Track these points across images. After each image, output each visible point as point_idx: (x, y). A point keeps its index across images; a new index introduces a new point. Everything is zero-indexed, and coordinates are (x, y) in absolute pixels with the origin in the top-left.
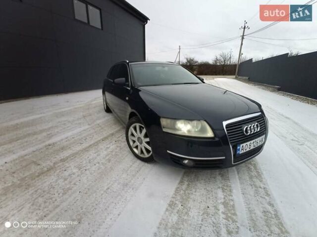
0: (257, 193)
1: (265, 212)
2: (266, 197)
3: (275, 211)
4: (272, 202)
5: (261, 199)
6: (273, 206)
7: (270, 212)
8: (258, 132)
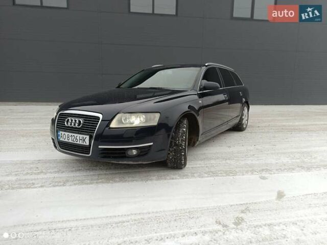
8: (79, 129)
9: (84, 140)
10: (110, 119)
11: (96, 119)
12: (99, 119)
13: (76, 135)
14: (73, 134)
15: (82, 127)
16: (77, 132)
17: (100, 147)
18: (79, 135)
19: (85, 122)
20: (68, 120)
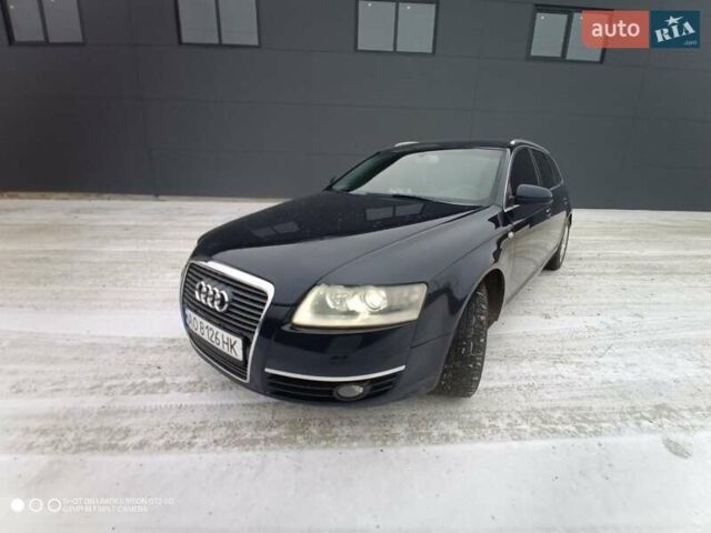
0: (178, 428)
1: (127, 432)
2: (162, 442)
3: (124, 449)
4: (146, 449)
5: (160, 431)
6: (135, 448)
7: (124, 438)
8: (221, 314)
9: (232, 347)
10: (292, 302)
11: (259, 296)
12: (266, 298)
13: (216, 329)
14: (211, 326)
15: (227, 311)
16: (218, 322)
17: (267, 370)
18: (221, 332)
19: (234, 301)
20: (201, 287)
